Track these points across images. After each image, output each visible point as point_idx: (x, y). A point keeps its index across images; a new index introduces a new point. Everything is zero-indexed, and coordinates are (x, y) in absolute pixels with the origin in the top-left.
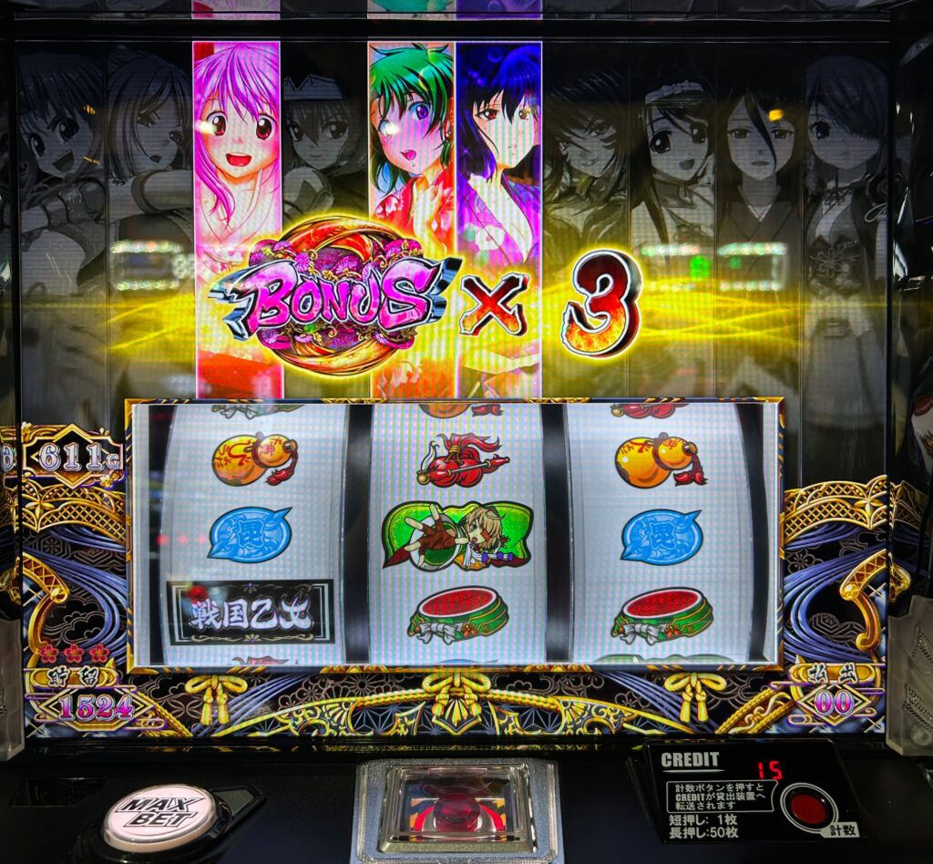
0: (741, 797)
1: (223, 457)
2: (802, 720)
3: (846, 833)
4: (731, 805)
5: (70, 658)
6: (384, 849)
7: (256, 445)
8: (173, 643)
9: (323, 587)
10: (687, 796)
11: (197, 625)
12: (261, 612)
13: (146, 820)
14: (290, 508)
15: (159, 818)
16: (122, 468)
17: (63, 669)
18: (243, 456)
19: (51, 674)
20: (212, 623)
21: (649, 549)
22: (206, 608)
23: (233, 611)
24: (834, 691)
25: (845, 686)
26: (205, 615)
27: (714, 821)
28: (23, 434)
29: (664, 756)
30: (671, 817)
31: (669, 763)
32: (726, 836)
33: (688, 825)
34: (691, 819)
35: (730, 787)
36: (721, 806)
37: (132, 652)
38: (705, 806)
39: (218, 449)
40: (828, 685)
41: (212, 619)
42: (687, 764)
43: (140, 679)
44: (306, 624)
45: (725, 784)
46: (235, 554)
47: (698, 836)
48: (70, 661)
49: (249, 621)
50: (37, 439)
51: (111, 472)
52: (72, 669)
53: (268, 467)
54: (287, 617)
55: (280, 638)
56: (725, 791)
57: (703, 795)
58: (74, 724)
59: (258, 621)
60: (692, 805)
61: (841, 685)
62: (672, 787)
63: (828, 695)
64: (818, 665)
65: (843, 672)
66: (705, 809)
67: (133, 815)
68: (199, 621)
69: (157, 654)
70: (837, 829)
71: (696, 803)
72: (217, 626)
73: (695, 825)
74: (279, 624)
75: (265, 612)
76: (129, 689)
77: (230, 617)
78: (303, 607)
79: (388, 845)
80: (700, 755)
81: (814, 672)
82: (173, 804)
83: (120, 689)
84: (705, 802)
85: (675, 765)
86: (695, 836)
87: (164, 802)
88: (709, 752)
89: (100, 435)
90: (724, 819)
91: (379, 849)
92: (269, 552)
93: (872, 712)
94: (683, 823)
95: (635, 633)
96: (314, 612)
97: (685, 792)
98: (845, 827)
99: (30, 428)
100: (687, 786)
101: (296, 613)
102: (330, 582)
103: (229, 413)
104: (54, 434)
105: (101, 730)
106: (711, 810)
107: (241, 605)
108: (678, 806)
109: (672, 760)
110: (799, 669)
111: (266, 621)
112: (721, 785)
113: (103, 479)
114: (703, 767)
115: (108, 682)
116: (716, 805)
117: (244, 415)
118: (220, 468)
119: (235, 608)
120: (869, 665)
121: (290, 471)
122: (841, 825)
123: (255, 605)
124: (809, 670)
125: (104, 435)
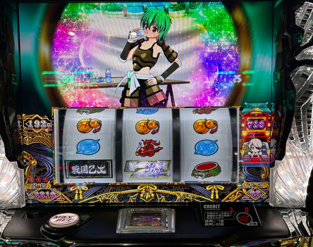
0: (225, 216)
1: (80, 125)
2: (246, 198)
3: (254, 224)
4: (222, 218)
5: (38, 181)
6: (126, 228)
7: (90, 122)
8: (67, 178)
9: (109, 162)
10: (210, 215)
11: (73, 173)
12: (92, 169)
13: (60, 220)
14: (100, 140)
15: (64, 220)
16: (51, 127)
17: (35, 184)
18: (86, 125)
19: (32, 185)
20: (77, 172)
21: (202, 151)
22: (76, 168)
23: (84, 169)
24: (255, 190)
25: (258, 189)
26: (76, 170)
27: (217, 221)
28: (23, 117)
29: (204, 206)
30: (206, 220)
31: (206, 207)
32: (220, 225)
33: (210, 222)
34: (211, 221)
35: (222, 213)
36: (220, 218)
37: (55, 179)
38: (215, 218)
39: (78, 123)
40: (254, 189)
41: (78, 171)
42: (211, 208)
43: (57, 187)
44: (104, 172)
45: (221, 213)
46: (84, 152)
47: (213, 225)
48: (37, 182)
49: (88, 172)
50: (27, 119)
51: (48, 128)
52: (38, 184)
53: (93, 128)
54: (99, 170)
55: (97, 176)
56: (221, 214)
57: (215, 215)
58: (39, 199)
59: (91, 171)
60: (211, 218)
61: (257, 189)
62: (206, 213)
63: (253, 192)
64: (251, 183)
65: (258, 185)
66: (215, 219)
67: (57, 219)
68: (74, 171)
69: (62, 180)
70: (251, 224)
71: (213, 217)
72: (79, 173)
73: (212, 222)
74: (97, 172)
75: (93, 169)
76: (54, 190)
77: (83, 170)
78: (104, 167)
79: (127, 227)
80: (215, 205)
81: (249, 185)
82: (67, 217)
83: (52, 190)
84: (215, 217)
85: (208, 208)
86: (212, 225)
87: (65, 217)
88: (217, 204)
89: (45, 117)
90: (220, 221)
91: (124, 228)
92: (94, 152)
93: (266, 196)
94: (208, 222)
95: (199, 175)
96: (107, 169)
97: (210, 214)
98: (254, 223)
99: (25, 116)
100: (211, 213)
101: (101, 169)
102: (111, 160)
103: (81, 113)
104: (32, 117)
105: (47, 201)
106: (217, 219)
107: (86, 167)
108: (207, 218)
109: (207, 206)
110: (245, 184)
111: (93, 171)
112: (220, 213)
113: (46, 130)
114: (215, 208)
115: (48, 188)
116: (218, 218)
117: (86, 113)
118: (79, 128)
119: (84, 168)
120: (265, 183)
121: (99, 129)
122: (253, 223)
123: (90, 167)
124: (248, 184)
125: (46, 117)
